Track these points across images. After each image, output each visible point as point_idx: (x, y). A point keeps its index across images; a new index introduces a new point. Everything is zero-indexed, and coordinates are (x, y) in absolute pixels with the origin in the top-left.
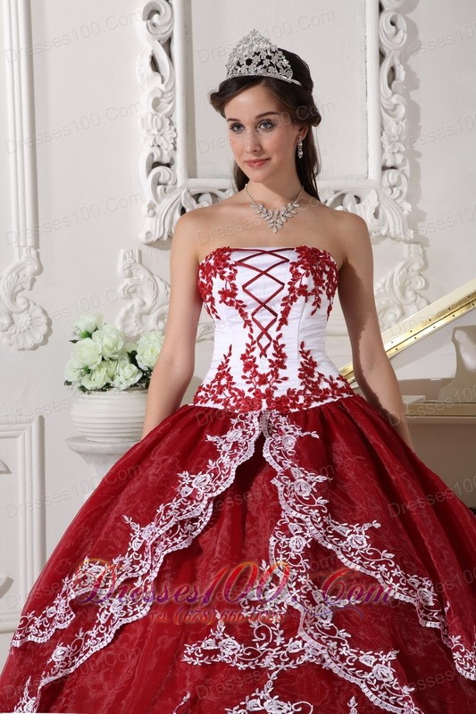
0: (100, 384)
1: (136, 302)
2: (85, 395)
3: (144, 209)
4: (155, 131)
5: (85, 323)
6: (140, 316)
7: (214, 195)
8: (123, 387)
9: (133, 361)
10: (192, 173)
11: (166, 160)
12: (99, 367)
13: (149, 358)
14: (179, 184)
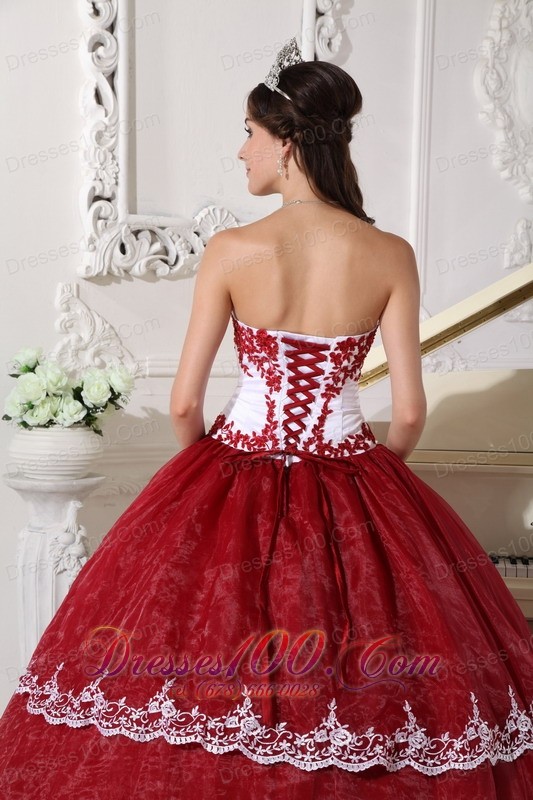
0: (44, 420)
1: (73, 337)
2: (26, 431)
3: (84, 244)
4: (98, 165)
5: (26, 357)
6: (77, 352)
7: (153, 233)
8: (67, 424)
9: (78, 394)
10: (132, 209)
11: (108, 194)
12: (43, 402)
13: (95, 395)
14: (120, 220)
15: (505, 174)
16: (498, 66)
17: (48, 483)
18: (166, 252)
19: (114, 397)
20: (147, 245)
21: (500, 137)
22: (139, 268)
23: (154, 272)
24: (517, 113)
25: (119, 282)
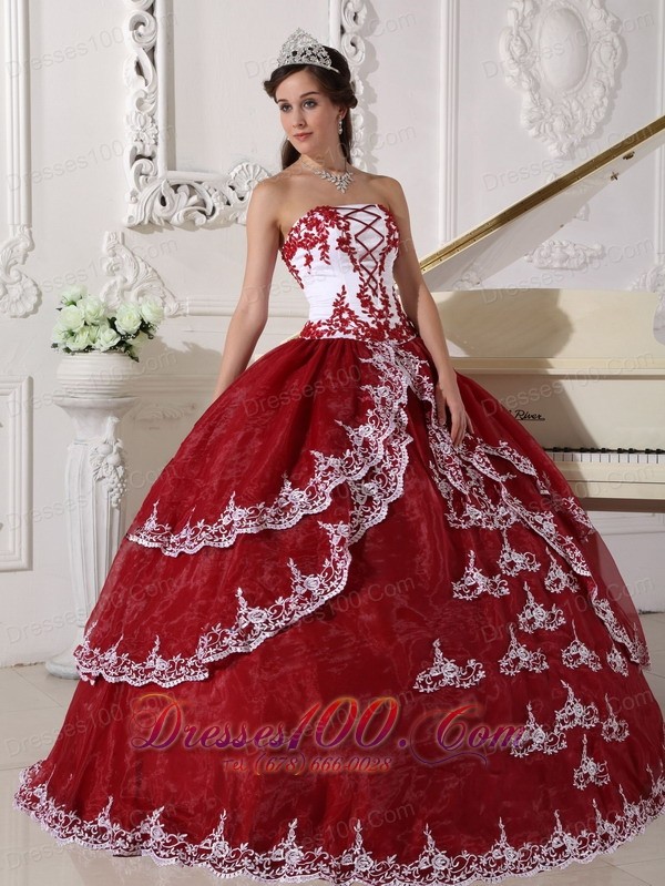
0: (83, 347)
1: (119, 279)
2: (69, 356)
3: (128, 196)
4: (139, 128)
5: (69, 294)
6: (122, 291)
7: (191, 187)
8: (103, 349)
9: (112, 324)
10: (171, 165)
11: (148, 153)
12: (82, 330)
13: (128, 324)
14: (160, 175)
15: (532, 132)
16: (522, 34)
17: (86, 400)
18: (204, 205)
19: (145, 327)
20: (185, 198)
21: (525, 98)
22: (178, 218)
23: (193, 221)
24: (542, 76)
25: (161, 231)
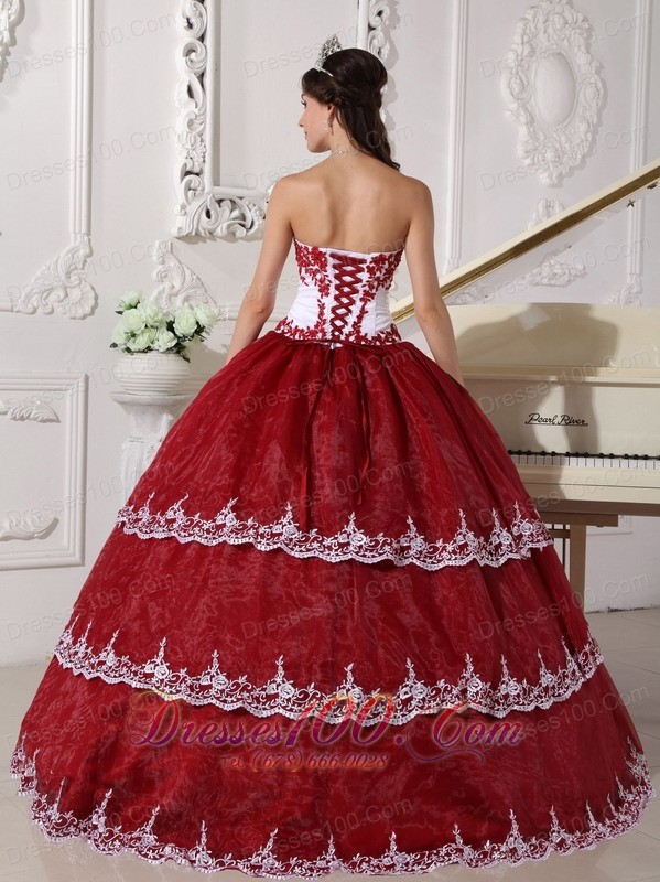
0: (142, 347)
1: (167, 285)
2: (129, 356)
3: (178, 208)
4: (189, 146)
5: (129, 298)
6: (170, 296)
7: (233, 202)
8: (161, 350)
9: (170, 327)
10: (216, 182)
11: (196, 170)
12: (143, 332)
13: (184, 326)
14: (206, 190)
15: (528, 161)
16: (520, 73)
17: (145, 397)
18: (244, 219)
19: (200, 330)
20: (229, 211)
21: (523, 131)
22: (221, 230)
23: (234, 234)
24: (537, 112)
25: (205, 242)
